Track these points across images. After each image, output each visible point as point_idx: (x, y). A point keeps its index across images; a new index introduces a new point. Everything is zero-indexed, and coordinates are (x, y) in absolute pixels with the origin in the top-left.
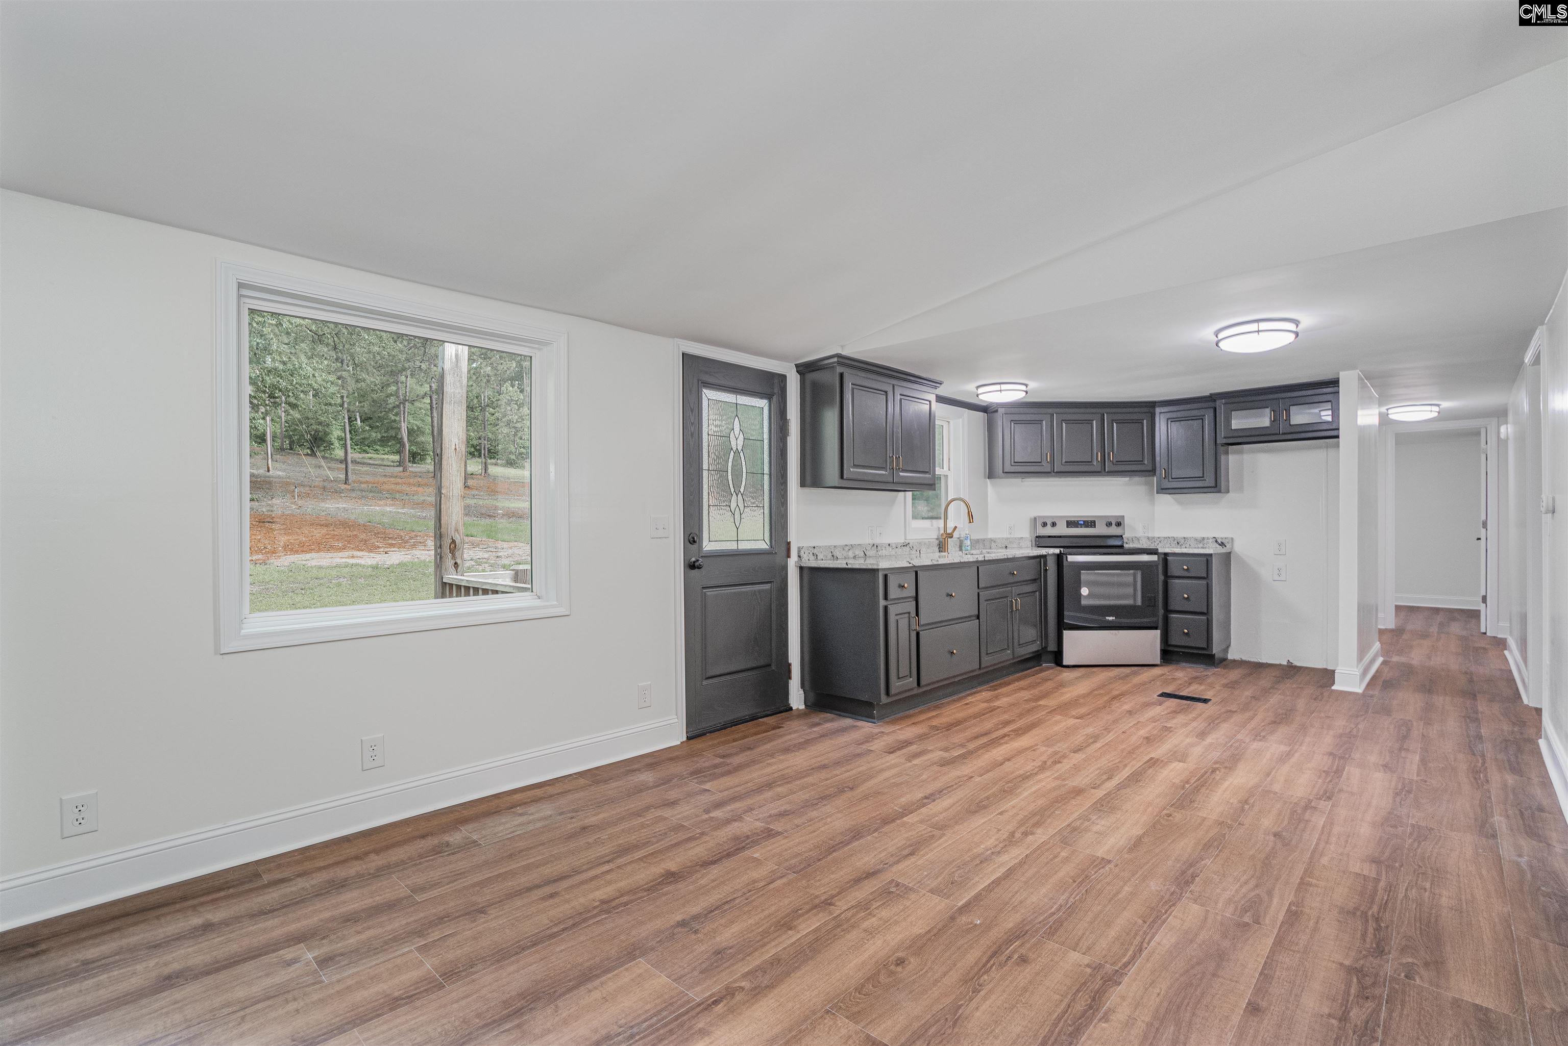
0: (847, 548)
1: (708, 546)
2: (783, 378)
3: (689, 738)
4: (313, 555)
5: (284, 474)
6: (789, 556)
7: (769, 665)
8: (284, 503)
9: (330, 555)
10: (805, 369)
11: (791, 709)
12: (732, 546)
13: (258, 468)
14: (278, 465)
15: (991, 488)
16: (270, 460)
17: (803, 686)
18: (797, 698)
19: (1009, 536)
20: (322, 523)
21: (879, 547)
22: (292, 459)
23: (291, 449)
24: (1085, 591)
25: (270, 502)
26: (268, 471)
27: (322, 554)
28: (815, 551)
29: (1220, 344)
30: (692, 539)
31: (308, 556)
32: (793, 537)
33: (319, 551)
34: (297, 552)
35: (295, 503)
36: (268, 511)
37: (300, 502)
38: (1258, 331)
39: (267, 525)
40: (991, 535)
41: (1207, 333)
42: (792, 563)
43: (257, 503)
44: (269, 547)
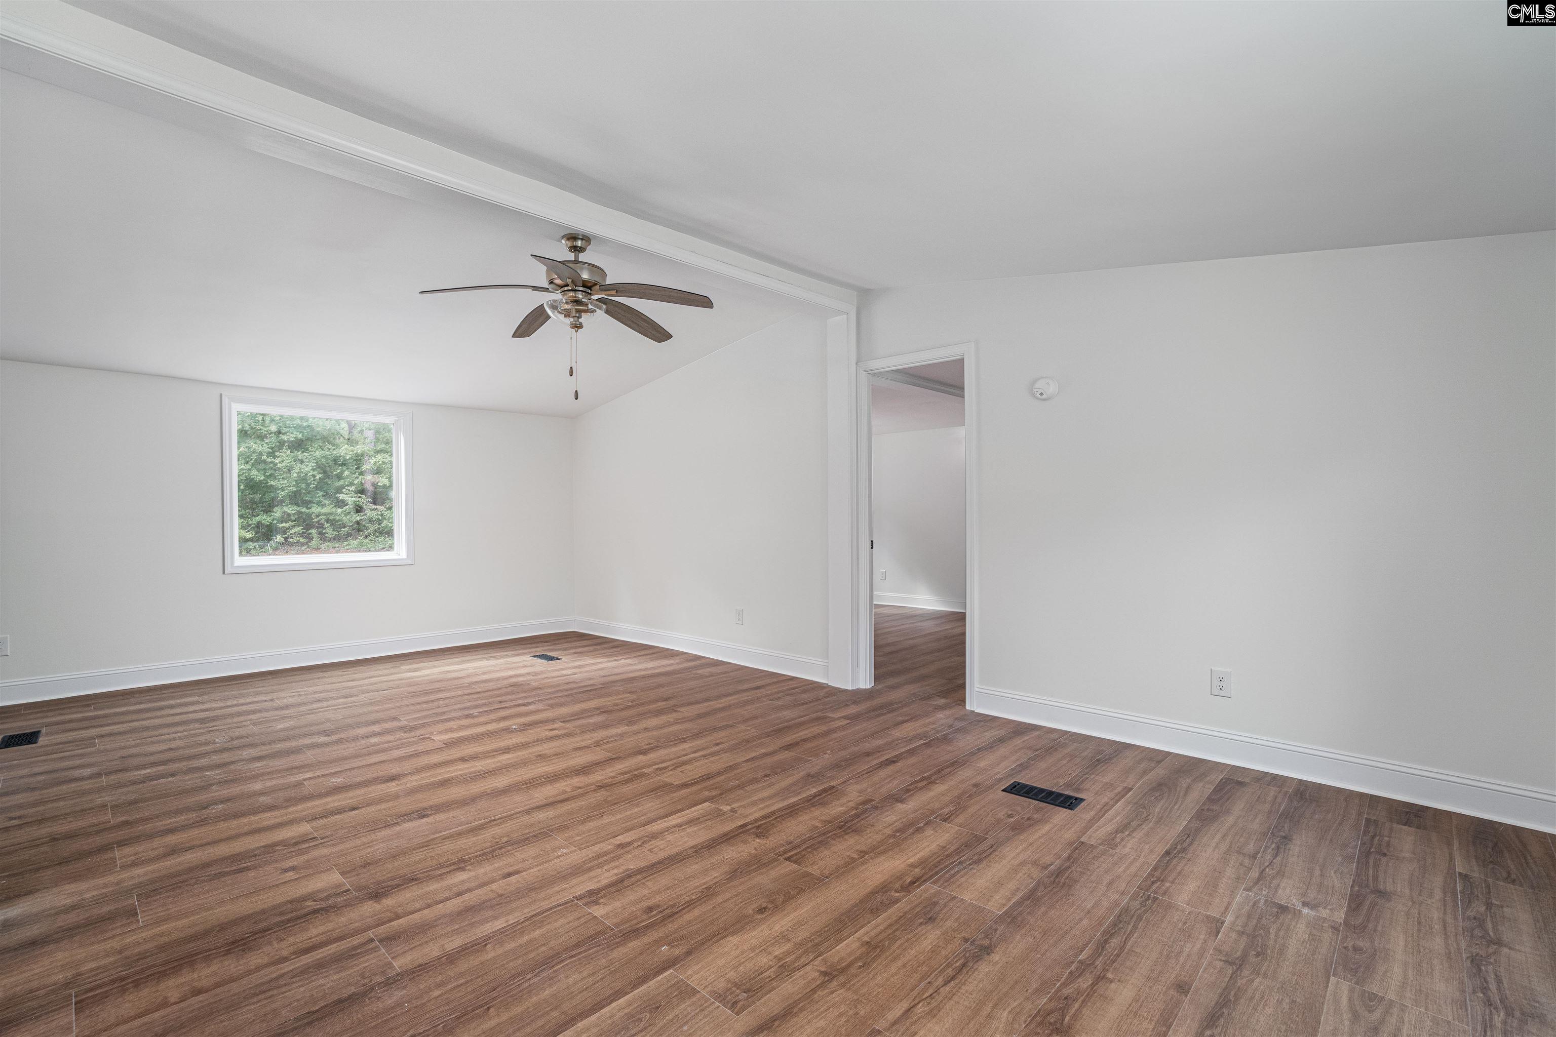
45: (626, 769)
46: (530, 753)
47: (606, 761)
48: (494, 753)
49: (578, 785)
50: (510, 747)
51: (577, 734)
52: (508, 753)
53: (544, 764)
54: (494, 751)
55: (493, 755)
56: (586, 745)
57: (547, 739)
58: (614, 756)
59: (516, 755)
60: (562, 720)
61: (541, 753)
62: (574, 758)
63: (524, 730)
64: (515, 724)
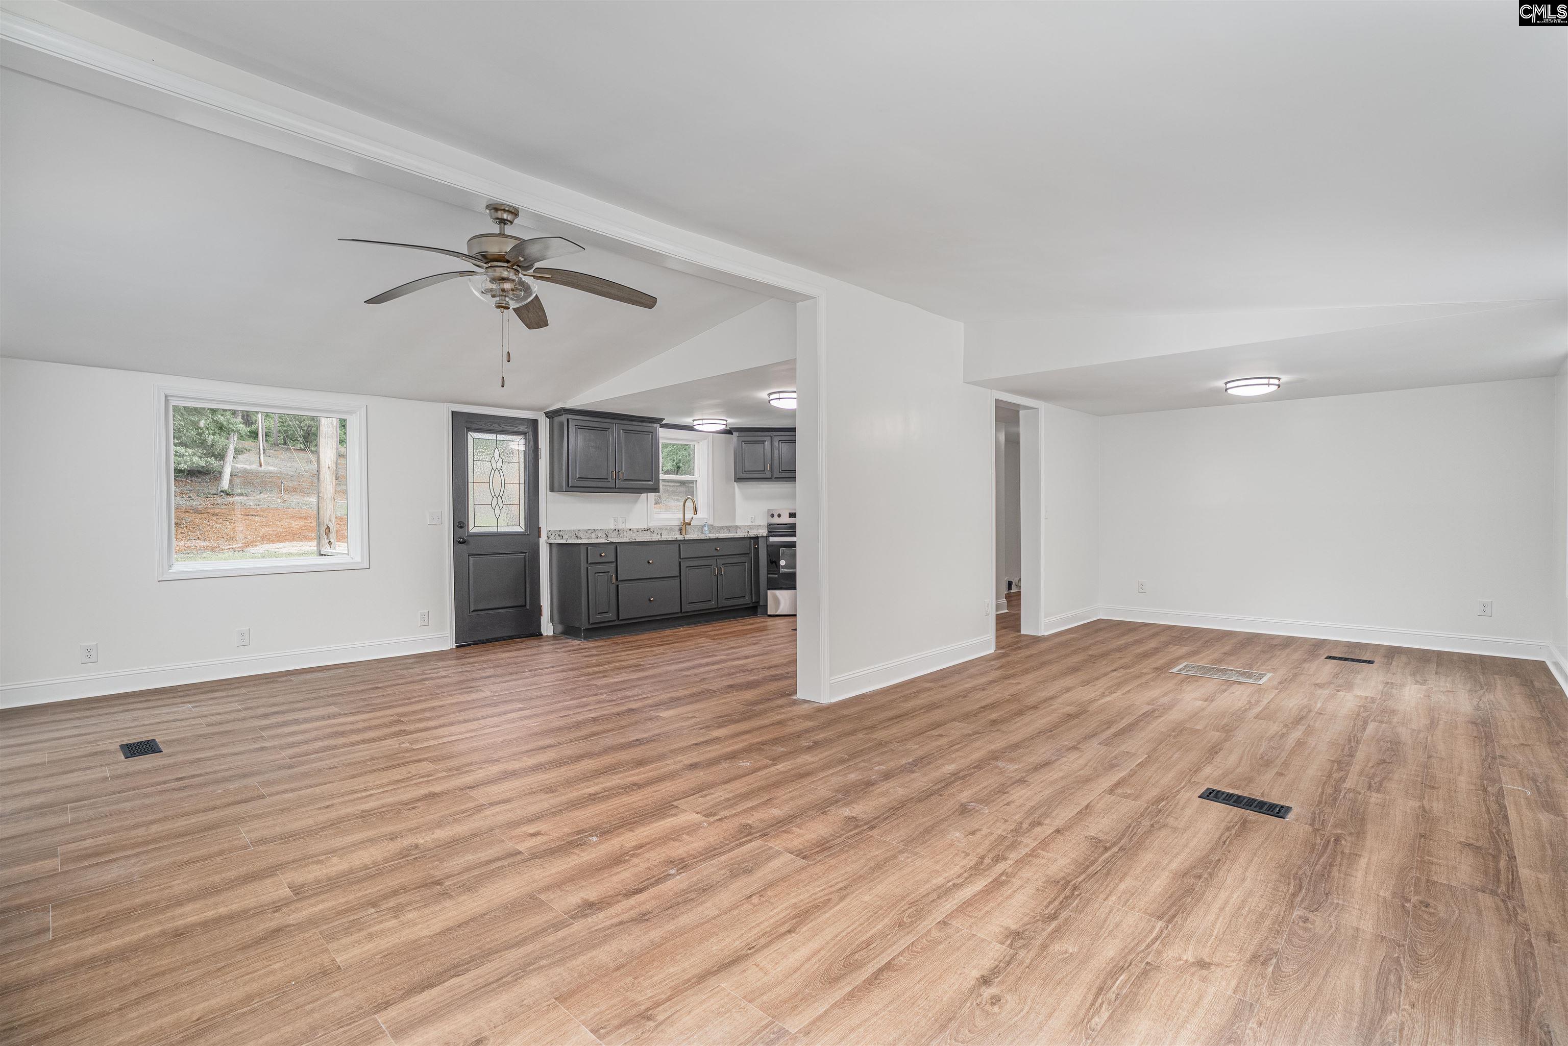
0: (590, 532)
1: (472, 529)
2: (535, 422)
3: (458, 647)
4: (287, 544)
5: (276, 469)
6: (539, 536)
7: (525, 606)
8: (271, 497)
9: (301, 544)
10: (551, 415)
11: (542, 635)
12: (495, 530)
13: (251, 464)
14: (270, 460)
15: (737, 488)
16: (262, 456)
17: (552, 621)
18: (547, 628)
19: (751, 524)
20: (302, 516)
21: (620, 532)
22: (284, 455)
23: (285, 444)
24: (783, 563)
25: (258, 497)
26: (261, 466)
27: (295, 543)
28: (561, 533)
29: (771, 402)
30: (460, 523)
31: (281, 545)
32: (542, 524)
33: (293, 540)
34: (273, 542)
35: (281, 497)
36: (255, 505)
37: (286, 497)
38: (779, 399)
39: (251, 517)
40: (737, 524)
41: (763, 395)
42: (543, 540)
43: (245, 498)
44: (249, 537)
45: (463, 776)
46: (563, 794)
47: (479, 785)
48: (606, 793)
49: (516, 762)
50: (590, 802)
51: (500, 827)
52: (590, 795)
53: (547, 782)
54: (608, 798)
55: (606, 791)
56: (494, 807)
57: (543, 816)
58: (466, 791)
59: (580, 792)
60: (519, 857)
61: (552, 795)
62: (514, 789)
63: (578, 833)
64: (595, 845)
